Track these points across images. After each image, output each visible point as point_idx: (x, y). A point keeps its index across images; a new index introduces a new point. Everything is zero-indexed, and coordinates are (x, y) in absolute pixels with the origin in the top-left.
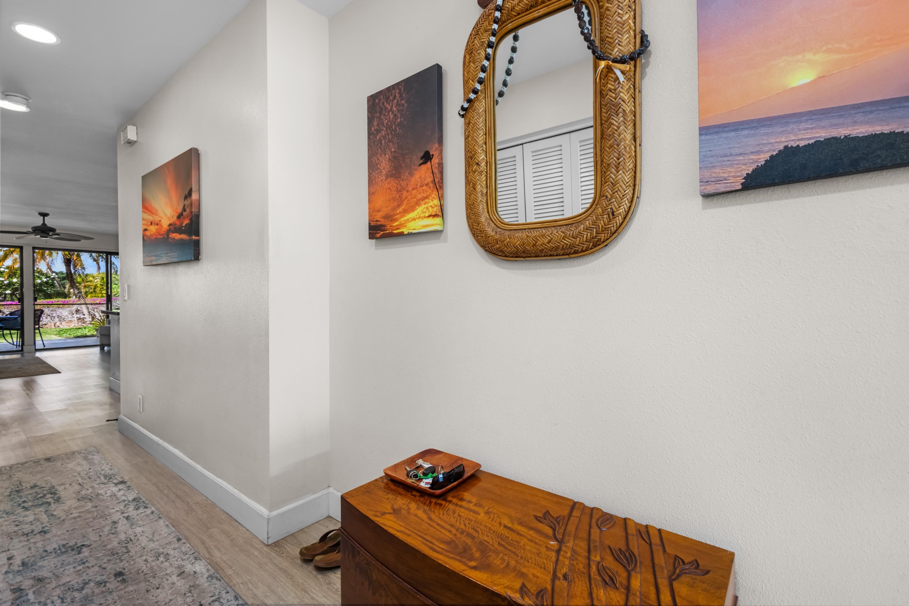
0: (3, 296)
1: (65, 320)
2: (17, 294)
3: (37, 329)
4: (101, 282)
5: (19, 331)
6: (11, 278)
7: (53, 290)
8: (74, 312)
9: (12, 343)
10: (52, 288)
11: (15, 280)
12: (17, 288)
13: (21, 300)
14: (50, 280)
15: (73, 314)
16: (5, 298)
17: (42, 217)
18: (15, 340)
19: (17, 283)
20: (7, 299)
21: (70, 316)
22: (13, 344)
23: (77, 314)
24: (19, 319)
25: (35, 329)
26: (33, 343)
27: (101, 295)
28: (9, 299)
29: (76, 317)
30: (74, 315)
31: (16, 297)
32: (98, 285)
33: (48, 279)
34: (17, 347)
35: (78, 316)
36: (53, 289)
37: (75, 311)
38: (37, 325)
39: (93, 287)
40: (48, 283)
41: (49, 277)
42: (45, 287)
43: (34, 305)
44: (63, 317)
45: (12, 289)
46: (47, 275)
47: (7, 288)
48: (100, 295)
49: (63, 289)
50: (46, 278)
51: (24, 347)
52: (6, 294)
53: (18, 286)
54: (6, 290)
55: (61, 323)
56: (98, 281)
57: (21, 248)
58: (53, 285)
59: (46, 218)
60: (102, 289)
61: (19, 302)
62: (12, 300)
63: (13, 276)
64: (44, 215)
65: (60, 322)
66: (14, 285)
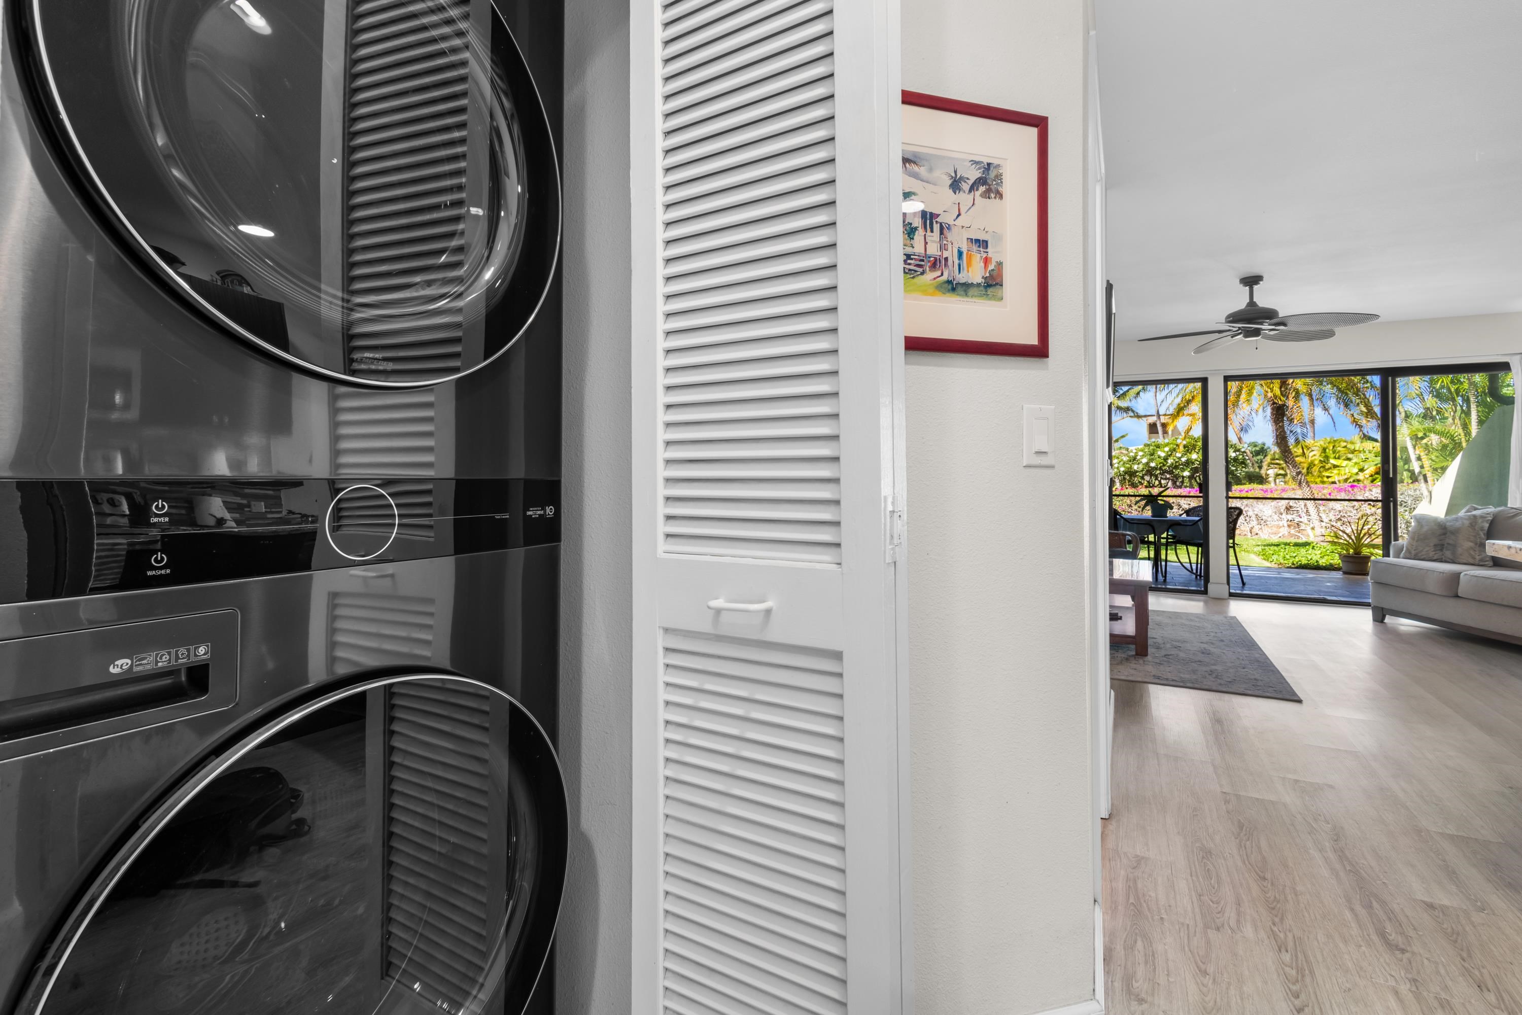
0: (1181, 480)
1: (1268, 523)
2: (1197, 476)
3: (1231, 547)
4: (1320, 455)
5: (1200, 548)
6: (1190, 453)
7: (1244, 472)
8: (1282, 511)
9: (1190, 569)
10: (1243, 467)
11: (1194, 456)
12: (1197, 467)
13: (1204, 488)
14: (1239, 455)
15: (1281, 514)
16: (1182, 482)
17: (1247, 288)
18: (1194, 560)
19: (1197, 461)
20: (1185, 484)
21: (1276, 517)
22: (1191, 571)
23: (1287, 514)
24: (1200, 524)
25: (1228, 547)
26: (1225, 581)
27: (1320, 479)
28: (1188, 485)
29: (1286, 520)
30: (1284, 516)
31: (1196, 481)
32: (1316, 462)
33: (1238, 453)
34: (1196, 577)
35: (1290, 517)
36: (1244, 469)
37: (1284, 507)
38: (1231, 539)
39: (1306, 465)
40: (1237, 459)
41: (1239, 450)
42: (1233, 466)
43: (1228, 498)
44: (1264, 518)
45: (1191, 469)
46: (1236, 447)
47: (1185, 467)
48: (1318, 480)
49: (1257, 470)
50: (1234, 452)
51: (1210, 586)
52: (1183, 477)
53: (1199, 465)
54: (1183, 470)
55: (1261, 529)
56: (1315, 455)
57: (1204, 381)
58: (1243, 463)
59: (1255, 287)
60: (1322, 469)
61: (1200, 493)
62: (1191, 486)
63: (1191, 451)
64: (1251, 281)
65: (1260, 526)
66: (1193, 463)
